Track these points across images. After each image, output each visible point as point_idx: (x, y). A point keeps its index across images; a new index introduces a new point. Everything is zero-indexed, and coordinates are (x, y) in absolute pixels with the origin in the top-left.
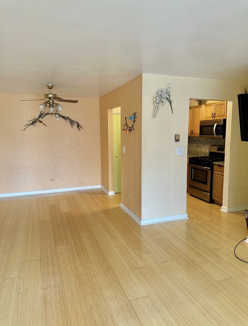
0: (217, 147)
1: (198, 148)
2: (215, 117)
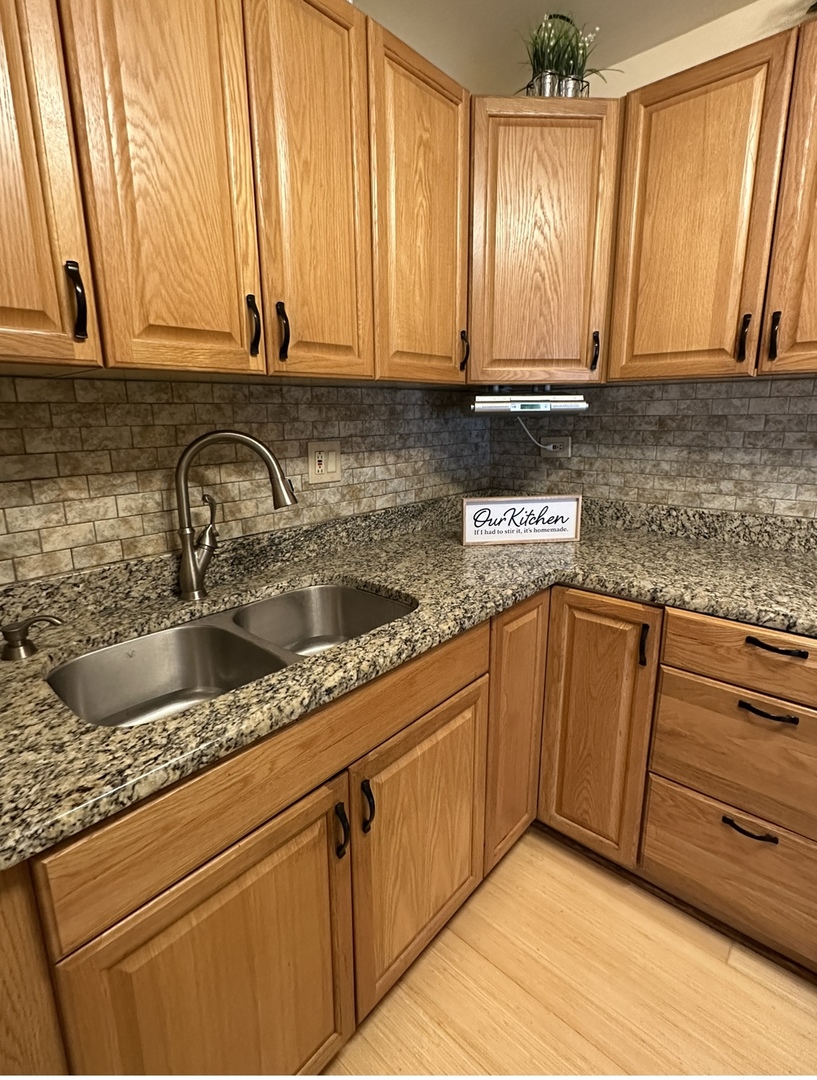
1: (705, 488)
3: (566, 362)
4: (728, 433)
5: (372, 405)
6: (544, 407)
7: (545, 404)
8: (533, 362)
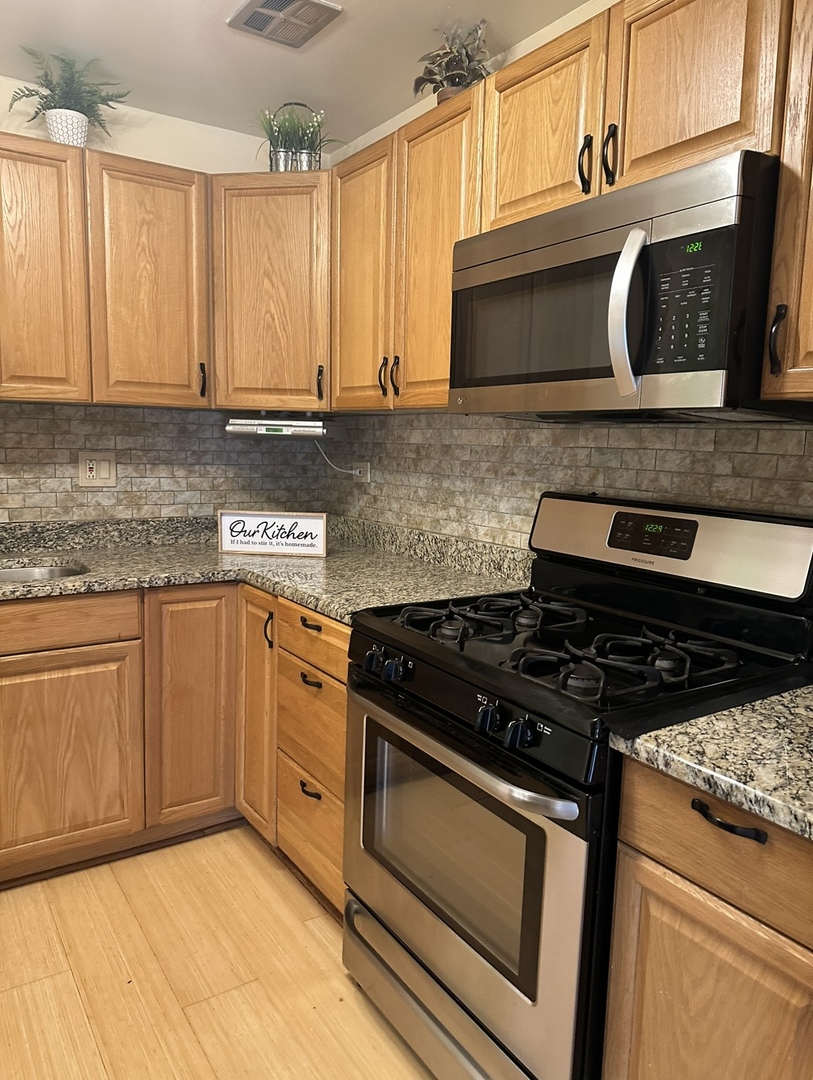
0: (613, 510)
1: (441, 514)
2: (610, 177)
3: (298, 392)
4: (452, 462)
5: (157, 424)
6: (286, 431)
7: (289, 428)
8: (269, 391)
